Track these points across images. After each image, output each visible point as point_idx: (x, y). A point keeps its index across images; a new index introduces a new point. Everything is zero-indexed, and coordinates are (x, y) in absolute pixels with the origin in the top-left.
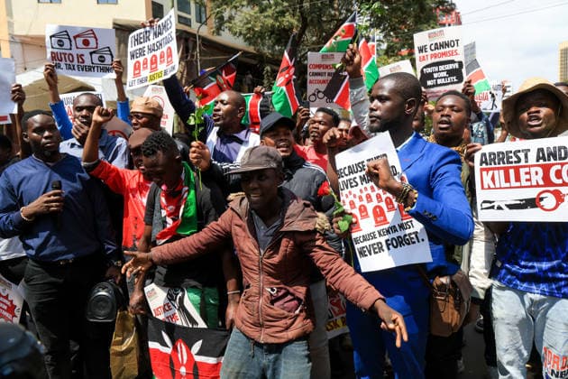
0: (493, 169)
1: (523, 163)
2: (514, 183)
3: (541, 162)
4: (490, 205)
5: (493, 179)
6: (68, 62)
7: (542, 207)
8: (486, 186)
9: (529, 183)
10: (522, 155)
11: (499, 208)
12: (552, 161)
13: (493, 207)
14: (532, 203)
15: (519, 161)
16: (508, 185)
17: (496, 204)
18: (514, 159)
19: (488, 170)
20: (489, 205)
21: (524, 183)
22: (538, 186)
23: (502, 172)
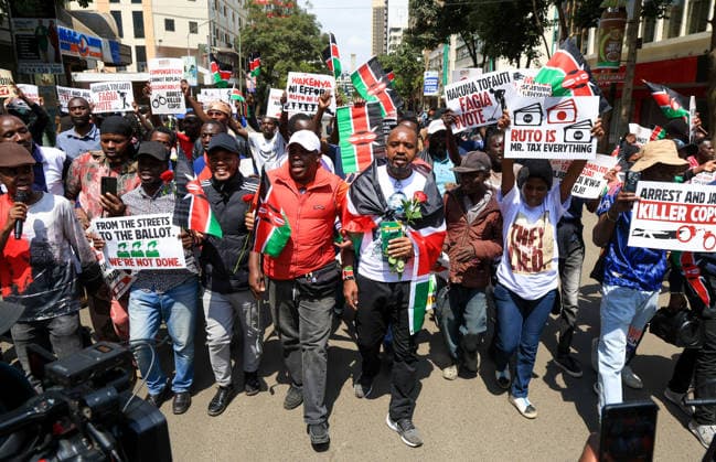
0: (650, 203)
1: (674, 202)
2: (663, 217)
3: (688, 203)
4: (641, 233)
5: (648, 211)
6: (533, 142)
7: (679, 239)
8: (640, 216)
9: (674, 219)
10: (675, 195)
11: (647, 236)
12: (695, 203)
13: (641, 235)
14: (673, 235)
15: (672, 199)
16: (658, 218)
17: (645, 233)
18: (669, 197)
19: (644, 203)
20: (639, 233)
21: (671, 218)
22: (681, 221)
23: (656, 206)
